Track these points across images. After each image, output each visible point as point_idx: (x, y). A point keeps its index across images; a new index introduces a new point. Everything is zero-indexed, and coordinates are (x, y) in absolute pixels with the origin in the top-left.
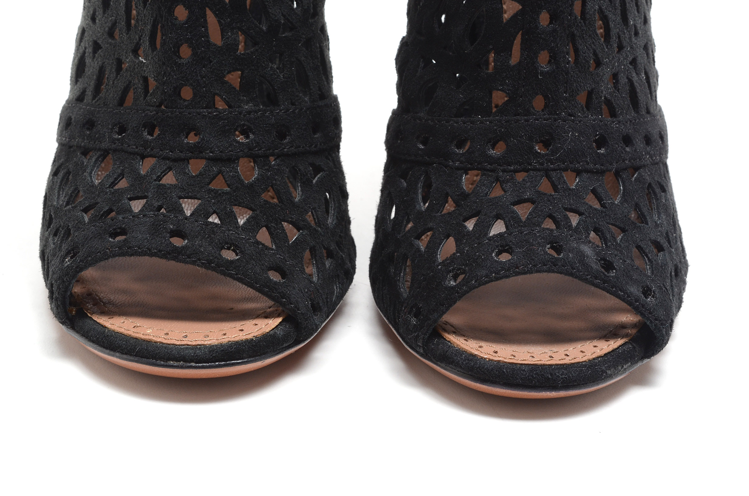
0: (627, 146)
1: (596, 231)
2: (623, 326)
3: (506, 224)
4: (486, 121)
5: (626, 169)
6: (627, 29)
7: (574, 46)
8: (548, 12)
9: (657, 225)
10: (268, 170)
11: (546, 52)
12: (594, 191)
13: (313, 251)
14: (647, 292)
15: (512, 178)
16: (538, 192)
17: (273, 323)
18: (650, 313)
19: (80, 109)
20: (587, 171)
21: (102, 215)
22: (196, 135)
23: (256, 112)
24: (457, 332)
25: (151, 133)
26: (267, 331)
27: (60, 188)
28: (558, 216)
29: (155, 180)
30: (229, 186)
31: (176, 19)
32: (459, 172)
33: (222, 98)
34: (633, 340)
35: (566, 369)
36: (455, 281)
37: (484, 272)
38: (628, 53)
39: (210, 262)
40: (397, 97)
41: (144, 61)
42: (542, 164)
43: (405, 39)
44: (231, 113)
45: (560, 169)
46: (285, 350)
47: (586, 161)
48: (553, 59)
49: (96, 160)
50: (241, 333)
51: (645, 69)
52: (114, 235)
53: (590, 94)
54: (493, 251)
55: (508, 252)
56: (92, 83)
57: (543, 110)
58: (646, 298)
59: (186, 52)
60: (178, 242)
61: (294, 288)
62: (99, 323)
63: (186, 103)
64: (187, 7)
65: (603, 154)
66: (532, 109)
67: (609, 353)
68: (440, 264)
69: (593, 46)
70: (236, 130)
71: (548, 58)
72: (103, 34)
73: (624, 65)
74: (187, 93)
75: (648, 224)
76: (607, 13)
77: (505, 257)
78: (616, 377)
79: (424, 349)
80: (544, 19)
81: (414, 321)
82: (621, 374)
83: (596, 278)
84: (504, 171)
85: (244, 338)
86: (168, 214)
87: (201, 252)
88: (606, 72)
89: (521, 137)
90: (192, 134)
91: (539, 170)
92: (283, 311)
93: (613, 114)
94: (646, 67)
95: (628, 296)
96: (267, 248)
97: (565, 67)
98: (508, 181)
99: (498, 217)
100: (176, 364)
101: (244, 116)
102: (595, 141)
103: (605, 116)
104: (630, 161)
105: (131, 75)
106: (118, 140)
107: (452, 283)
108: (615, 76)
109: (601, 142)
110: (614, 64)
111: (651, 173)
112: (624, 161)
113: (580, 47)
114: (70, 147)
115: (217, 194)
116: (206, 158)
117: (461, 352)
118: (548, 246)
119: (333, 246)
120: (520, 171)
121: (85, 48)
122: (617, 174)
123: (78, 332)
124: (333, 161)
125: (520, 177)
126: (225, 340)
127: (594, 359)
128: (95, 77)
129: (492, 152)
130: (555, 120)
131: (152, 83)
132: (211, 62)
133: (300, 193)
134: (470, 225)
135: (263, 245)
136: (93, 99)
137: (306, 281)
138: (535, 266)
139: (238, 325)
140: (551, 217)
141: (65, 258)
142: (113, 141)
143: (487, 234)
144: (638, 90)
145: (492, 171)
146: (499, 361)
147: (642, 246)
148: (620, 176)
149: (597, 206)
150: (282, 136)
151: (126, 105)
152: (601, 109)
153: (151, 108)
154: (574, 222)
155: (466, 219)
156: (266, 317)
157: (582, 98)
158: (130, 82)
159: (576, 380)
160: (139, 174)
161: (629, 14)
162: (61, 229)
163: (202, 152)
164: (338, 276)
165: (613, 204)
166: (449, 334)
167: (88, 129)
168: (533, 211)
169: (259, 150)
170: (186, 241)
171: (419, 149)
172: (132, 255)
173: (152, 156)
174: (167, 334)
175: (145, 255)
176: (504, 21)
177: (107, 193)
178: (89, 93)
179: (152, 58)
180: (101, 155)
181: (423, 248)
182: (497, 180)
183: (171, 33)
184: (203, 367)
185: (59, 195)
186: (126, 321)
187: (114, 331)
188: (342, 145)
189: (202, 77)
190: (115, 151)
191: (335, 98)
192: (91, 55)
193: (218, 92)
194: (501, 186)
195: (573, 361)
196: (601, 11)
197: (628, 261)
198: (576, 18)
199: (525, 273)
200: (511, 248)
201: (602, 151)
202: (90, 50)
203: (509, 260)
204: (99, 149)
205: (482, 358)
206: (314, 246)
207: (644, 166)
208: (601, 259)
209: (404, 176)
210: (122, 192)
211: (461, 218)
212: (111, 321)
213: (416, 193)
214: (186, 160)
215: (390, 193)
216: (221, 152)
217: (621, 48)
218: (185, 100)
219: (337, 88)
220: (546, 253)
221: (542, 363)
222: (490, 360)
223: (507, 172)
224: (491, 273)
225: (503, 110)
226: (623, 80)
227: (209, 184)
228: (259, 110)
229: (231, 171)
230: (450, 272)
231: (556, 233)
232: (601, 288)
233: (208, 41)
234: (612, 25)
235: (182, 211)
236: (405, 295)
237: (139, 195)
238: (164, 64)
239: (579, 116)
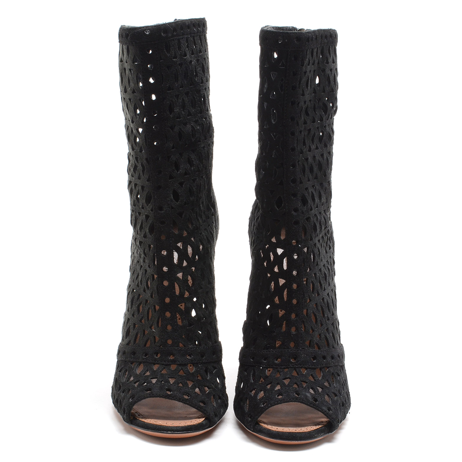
0: (324, 360)
1: (312, 388)
2: (322, 422)
3: (280, 386)
4: (274, 351)
5: (324, 368)
6: (324, 318)
7: (304, 324)
8: (295, 313)
9: (335, 387)
10: (198, 368)
11: (294, 327)
12: (312, 375)
13: (214, 396)
14: (329, 409)
15: (283, 371)
16: (292, 376)
17: (202, 420)
18: (330, 416)
19: (129, 347)
20: (309, 368)
21: (142, 384)
22: (173, 356)
23: (193, 348)
24: (264, 423)
25: (157, 356)
26: (200, 422)
27: (123, 376)
28: (298, 383)
29: (160, 372)
30: (185, 374)
31: (166, 316)
32: (265, 369)
33: (182, 343)
34: (325, 426)
35: (301, 433)
36: (263, 405)
37: (273, 402)
38: (325, 327)
39: (180, 399)
40: (243, 342)
41: (155, 331)
42: (293, 366)
43: (246, 321)
44: (185, 348)
45: (300, 367)
46: (206, 429)
47: (309, 365)
48: (297, 329)
49: (137, 366)
50: (191, 423)
51: (332, 332)
52: (147, 391)
53: (310, 341)
54: (276, 395)
55: (281, 395)
56: (133, 338)
57: (293, 347)
58: (329, 411)
59: (169, 328)
60: (169, 393)
61: (208, 408)
62: (142, 421)
63: (170, 345)
64: (170, 312)
65: (315, 362)
66: (290, 347)
67: (316, 429)
68: (258, 400)
69: (311, 325)
70: (187, 354)
71: (295, 329)
72: (138, 321)
73: (323, 331)
74: (170, 342)
75: (331, 387)
76: (316, 313)
77: (280, 397)
78: (319, 438)
79: (253, 429)
80: (293, 316)
81: (250, 419)
82: (320, 437)
83: (311, 404)
84: (280, 368)
85: (193, 424)
86: (165, 383)
87: (177, 396)
88: (317, 334)
89: (286, 356)
90: (171, 356)
91: (292, 368)
92: (205, 416)
93: (319, 348)
94: (333, 331)
95: (322, 410)
96: (199, 395)
97: (301, 332)
98: (282, 372)
99: (278, 384)
100: (170, 432)
101: (190, 349)
102: (313, 358)
103: (316, 349)
104: (325, 365)
105: (149, 336)
106: (145, 358)
107: (263, 406)
108: (320, 335)
109: (314, 358)
110: (319, 331)
111: (334, 369)
112: (323, 365)
113: (306, 325)
114: (126, 361)
115: (181, 376)
116: (177, 364)
117: (266, 429)
118: (295, 393)
119: (221, 395)
120: (286, 368)
121: (130, 326)
122: (321, 369)
123: (134, 425)
124: (220, 365)
125: (286, 370)
126: (186, 425)
127: (310, 431)
128: (134, 336)
129: (276, 362)
130: (298, 350)
131: (157, 338)
132: (178, 331)
133: (209, 376)
134: (269, 387)
135: (198, 394)
136: (134, 344)
137: (212, 406)
138: (290, 400)
139: (190, 421)
140: (296, 383)
141: (130, 399)
142: (143, 359)
143: (274, 389)
144: (329, 340)
145: (276, 368)
146: (278, 431)
147: (329, 394)
148: (322, 370)
149: (313, 380)
150: (202, 356)
151: (147, 346)
152: (314, 347)
153: (157, 347)
154: (304, 386)
155: (267, 385)
156: (199, 418)
157: (307, 343)
158: (149, 338)
159: (303, 438)
160: (154, 370)
161: (325, 313)
162: (126, 390)
163: (175, 362)
164: (223, 405)
165: (318, 379)
166: (261, 423)
167: (133, 355)
168: (290, 382)
169: (195, 361)
170: (172, 392)
171: (252, 361)
172: (154, 397)
173: (157, 364)
174: (167, 423)
175: (158, 397)
176: (280, 317)
177: (143, 377)
178: (132, 342)
179: (158, 330)
180: (139, 364)
181: (252, 395)
182: (278, 371)
183: (165, 321)
184: (179, 433)
185: (123, 378)
186: (151, 420)
187: (148, 423)
188: (223, 359)
189: (175, 336)
190: (144, 362)
191: (220, 342)
192: (133, 328)
193: (181, 341)
194: (279, 373)
195: (303, 431)
196: (313, 313)
197: (323, 399)
198: (304, 315)
199: (287, 402)
200: (282, 394)
201: (315, 361)
202: (132, 327)
203: (281, 398)
204: (138, 362)
205: (272, 430)
206: (215, 395)
207: (331, 367)
208: (313, 398)
209: (246, 371)
210: (148, 376)
211: (266, 385)
212: (146, 420)
213: (250, 376)
214: (170, 365)
215: (241, 377)
216: (182, 362)
217: (322, 325)
218: (169, 344)
219: (220, 339)
220: (294, 395)
221: (293, 431)
222: (275, 431)
223: (281, 368)
224: (275, 402)
225: (280, 347)
226: (323, 336)
227: (178, 373)
228: (195, 347)
229: (186, 369)
230: (262, 402)
231: (297, 389)
232: (313, 407)
233: (178, 324)
234: (318, 317)
235: (169, 382)
236: (247, 411)
237: (154, 377)
238: (162, 332)
239: (306, 349)
